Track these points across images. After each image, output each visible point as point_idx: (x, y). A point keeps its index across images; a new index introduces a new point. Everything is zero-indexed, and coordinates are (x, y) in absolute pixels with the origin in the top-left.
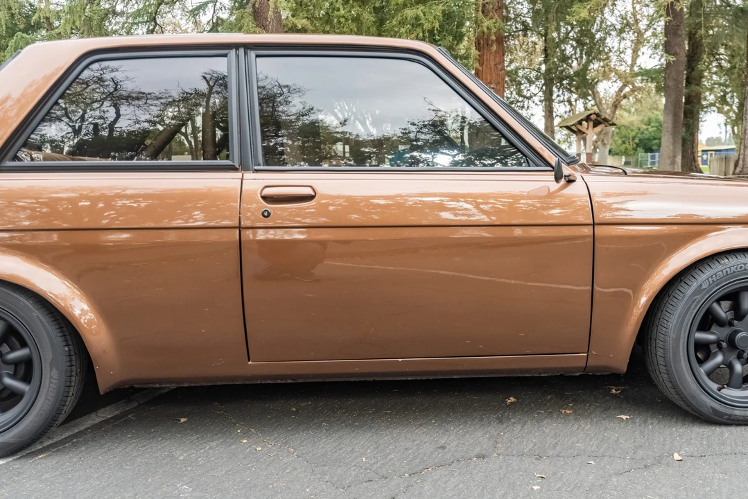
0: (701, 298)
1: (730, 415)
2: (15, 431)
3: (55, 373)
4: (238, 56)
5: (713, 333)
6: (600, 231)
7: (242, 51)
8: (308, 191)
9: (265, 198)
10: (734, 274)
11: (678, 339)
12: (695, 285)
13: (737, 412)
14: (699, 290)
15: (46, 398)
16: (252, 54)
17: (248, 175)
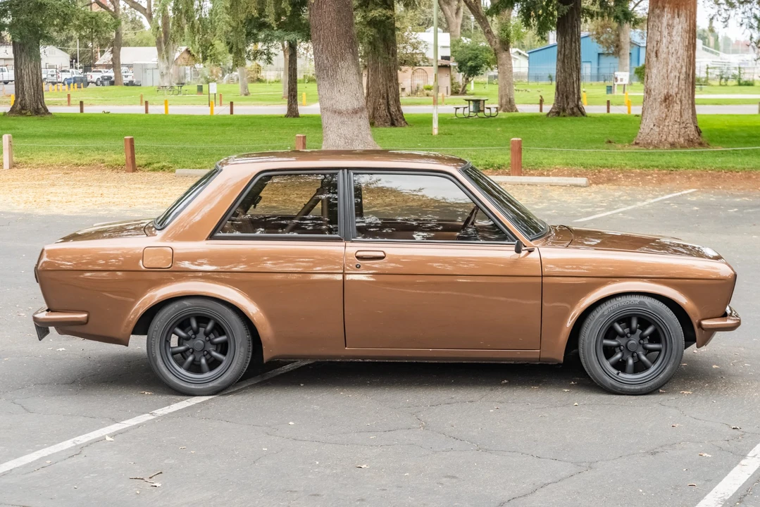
0: (603, 320)
1: (622, 388)
2: (220, 380)
3: (242, 350)
4: (344, 174)
5: (617, 341)
6: (545, 279)
7: (346, 170)
8: (382, 254)
9: (358, 257)
10: (624, 307)
11: (590, 343)
12: (600, 312)
13: (626, 387)
14: (602, 315)
15: (237, 363)
16: (351, 172)
17: (349, 244)
